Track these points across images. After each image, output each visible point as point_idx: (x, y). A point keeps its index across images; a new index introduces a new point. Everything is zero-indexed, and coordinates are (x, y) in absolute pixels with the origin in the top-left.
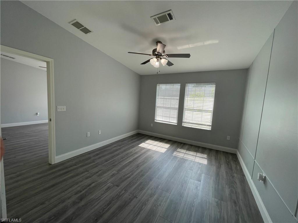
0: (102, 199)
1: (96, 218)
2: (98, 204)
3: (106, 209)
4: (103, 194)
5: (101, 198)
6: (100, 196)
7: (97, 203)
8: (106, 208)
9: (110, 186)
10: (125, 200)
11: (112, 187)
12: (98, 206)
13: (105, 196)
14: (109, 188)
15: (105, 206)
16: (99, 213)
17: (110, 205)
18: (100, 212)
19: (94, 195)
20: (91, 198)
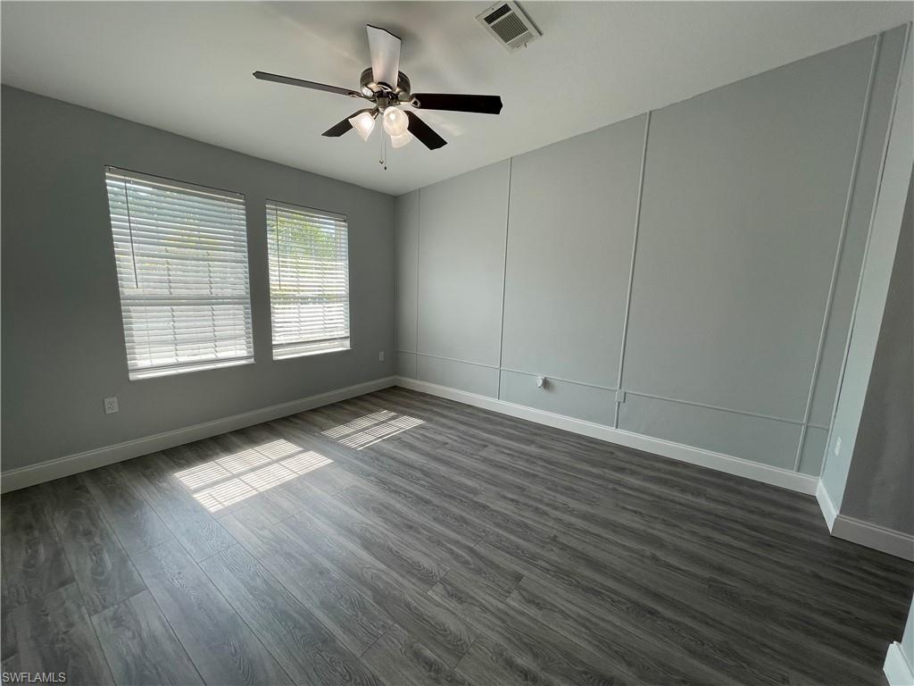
0: (582, 613)
1: (649, 615)
2: (603, 620)
3: (613, 596)
4: (562, 612)
5: (579, 616)
6: (575, 620)
7: (602, 624)
8: (610, 597)
9: (524, 597)
10: (570, 559)
11: (524, 593)
12: (610, 618)
13: (571, 607)
14: (533, 601)
15: (603, 599)
16: (630, 610)
17: (596, 588)
18: (628, 608)
19: (576, 640)
20: (590, 649)
